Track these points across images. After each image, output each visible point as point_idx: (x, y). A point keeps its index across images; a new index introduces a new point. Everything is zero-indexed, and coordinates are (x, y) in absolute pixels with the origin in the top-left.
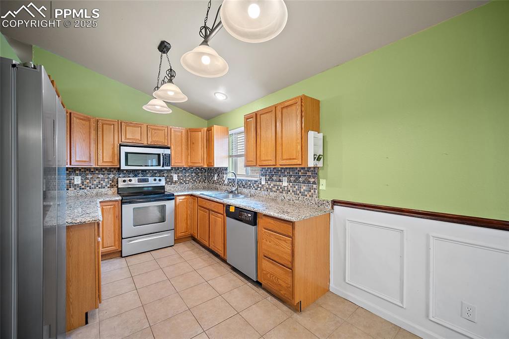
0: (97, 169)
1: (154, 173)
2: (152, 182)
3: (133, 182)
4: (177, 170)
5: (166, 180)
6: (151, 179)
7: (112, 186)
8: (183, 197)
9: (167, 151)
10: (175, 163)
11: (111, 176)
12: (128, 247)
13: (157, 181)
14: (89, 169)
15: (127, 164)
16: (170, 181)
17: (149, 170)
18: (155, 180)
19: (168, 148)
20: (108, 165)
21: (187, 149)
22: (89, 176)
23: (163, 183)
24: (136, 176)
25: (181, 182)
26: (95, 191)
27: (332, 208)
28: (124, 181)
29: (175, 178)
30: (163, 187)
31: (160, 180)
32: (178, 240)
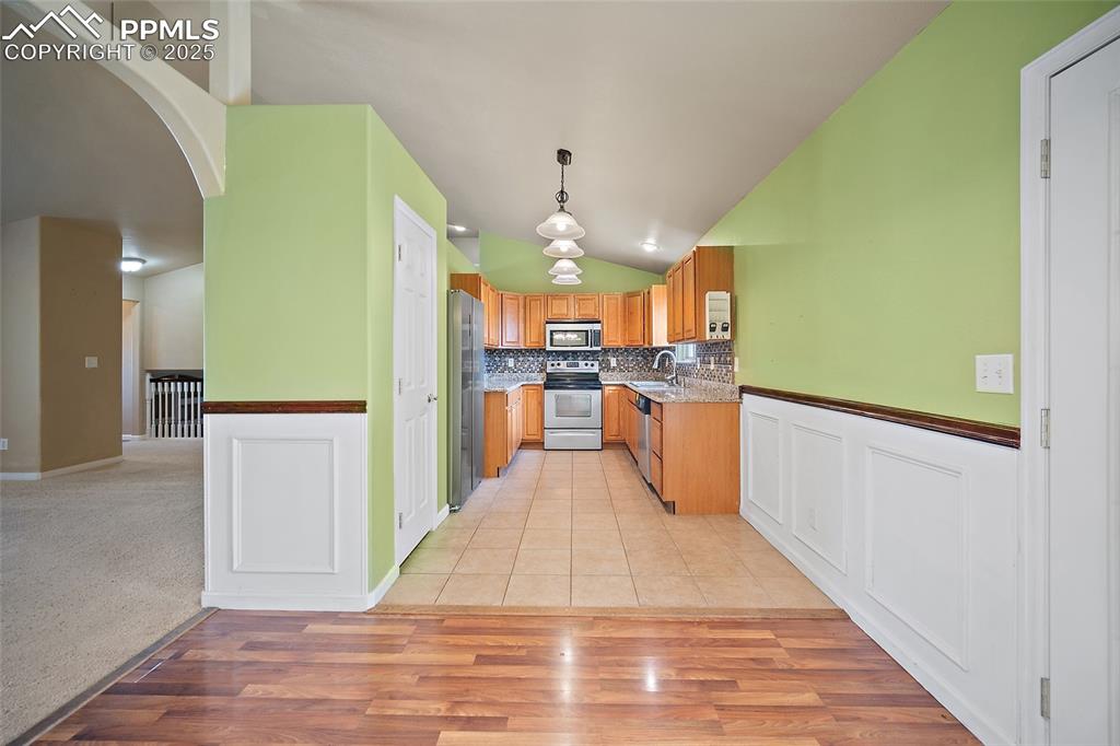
0: (527, 350)
1: (586, 355)
2: (583, 367)
3: (561, 367)
4: (616, 351)
5: (600, 364)
6: (582, 363)
7: (541, 371)
8: (614, 388)
9: (597, 327)
10: (607, 342)
11: (541, 359)
12: (550, 439)
13: (589, 366)
14: (520, 351)
15: (551, 345)
16: (606, 367)
17: (580, 352)
18: (586, 365)
19: (599, 322)
20: (534, 346)
21: (625, 322)
22: (521, 359)
23: (596, 369)
24: (565, 359)
25: (620, 369)
26: (526, 375)
27: (740, 397)
28: (553, 365)
29: (613, 362)
30: (597, 374)
31: (592, 365)
32: (606, 445)
